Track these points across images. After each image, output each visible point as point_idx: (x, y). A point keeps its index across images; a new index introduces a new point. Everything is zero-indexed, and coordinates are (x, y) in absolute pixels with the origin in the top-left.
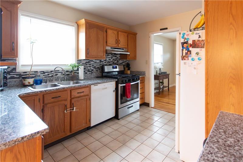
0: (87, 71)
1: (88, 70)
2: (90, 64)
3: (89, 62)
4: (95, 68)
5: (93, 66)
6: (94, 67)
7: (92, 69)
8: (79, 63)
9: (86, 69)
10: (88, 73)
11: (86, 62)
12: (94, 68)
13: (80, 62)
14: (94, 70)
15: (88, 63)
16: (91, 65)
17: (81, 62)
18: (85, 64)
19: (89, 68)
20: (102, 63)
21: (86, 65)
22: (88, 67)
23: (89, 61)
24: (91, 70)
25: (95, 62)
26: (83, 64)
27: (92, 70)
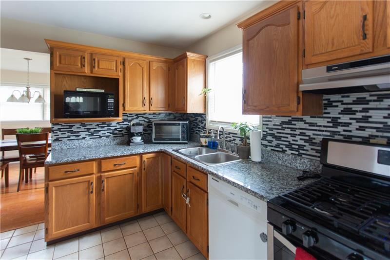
0: (287, 146)
1: (287, 143)
2: (293, 129)
3: (289, 123)
4: (310, 141)
5: (302, 134)
6: (307, 138)
7: (302, 143)
8: (267, 123)
9: (283, 139)
10: (289, 152)
11: (283, 123)
12: (306, 141)
13: (268, 121)
14: (308, 147)
15: (287, 126)
16: (298, 132)
17: (271, 121)
18: (280, 127)
19: (290, 139)
20: (340, 129)
21: (283, 129)
22: (289, 136)
23: (290, 118)
24: (297, 147)
25: (311, 124)
26: (274, 125)
27: (301, 147)
